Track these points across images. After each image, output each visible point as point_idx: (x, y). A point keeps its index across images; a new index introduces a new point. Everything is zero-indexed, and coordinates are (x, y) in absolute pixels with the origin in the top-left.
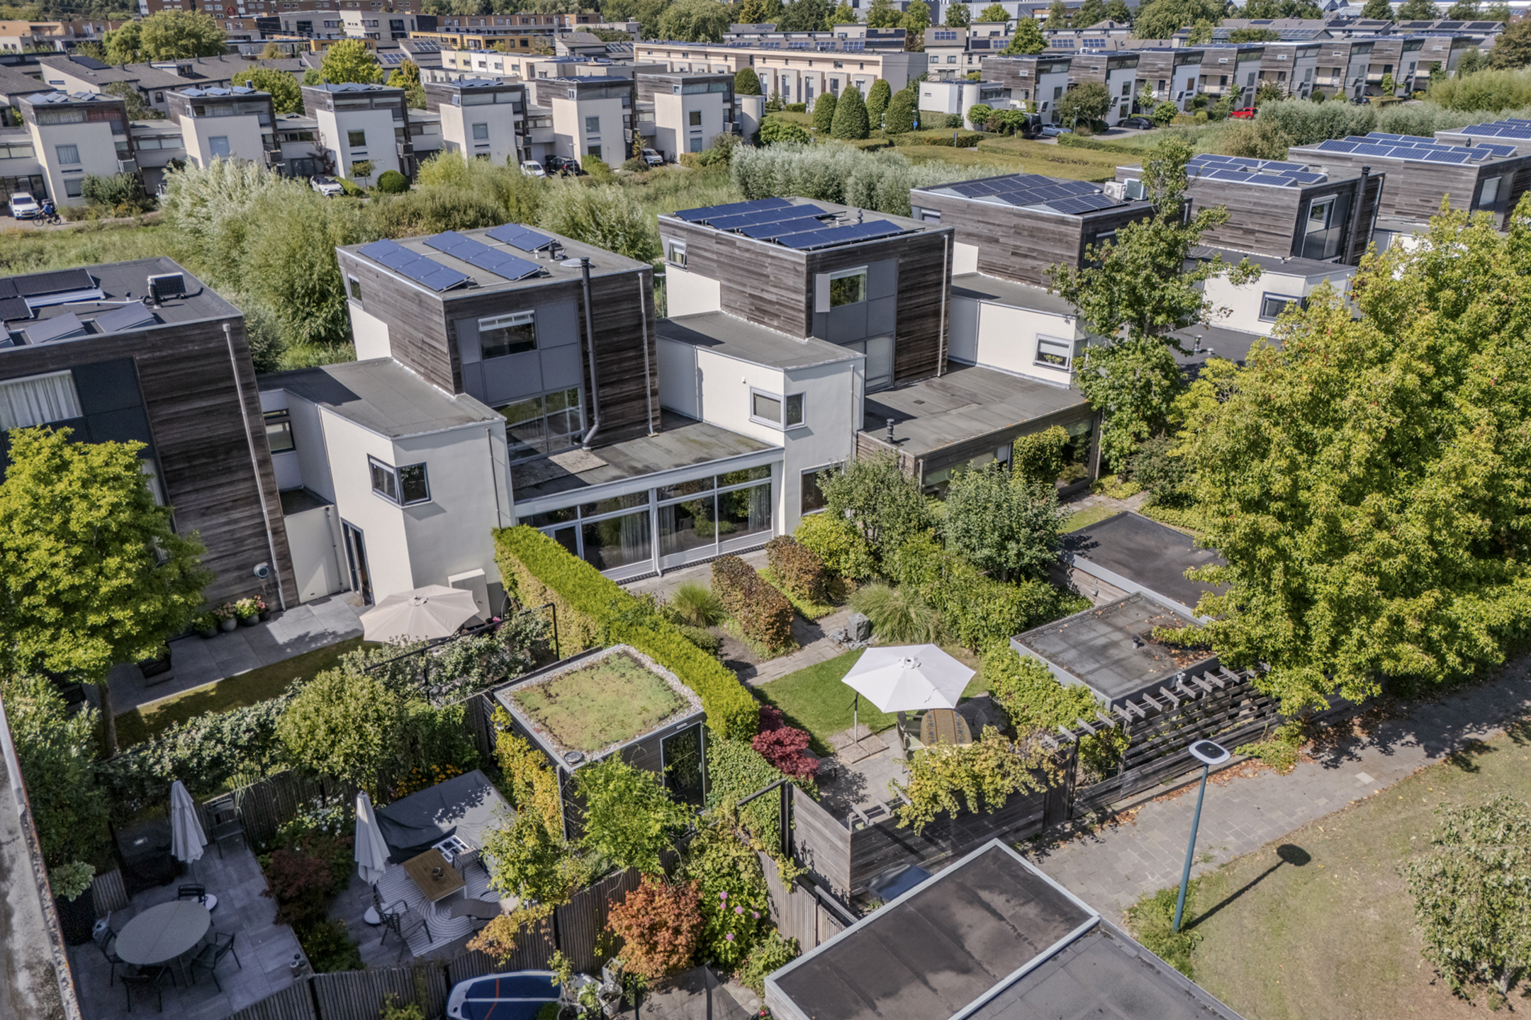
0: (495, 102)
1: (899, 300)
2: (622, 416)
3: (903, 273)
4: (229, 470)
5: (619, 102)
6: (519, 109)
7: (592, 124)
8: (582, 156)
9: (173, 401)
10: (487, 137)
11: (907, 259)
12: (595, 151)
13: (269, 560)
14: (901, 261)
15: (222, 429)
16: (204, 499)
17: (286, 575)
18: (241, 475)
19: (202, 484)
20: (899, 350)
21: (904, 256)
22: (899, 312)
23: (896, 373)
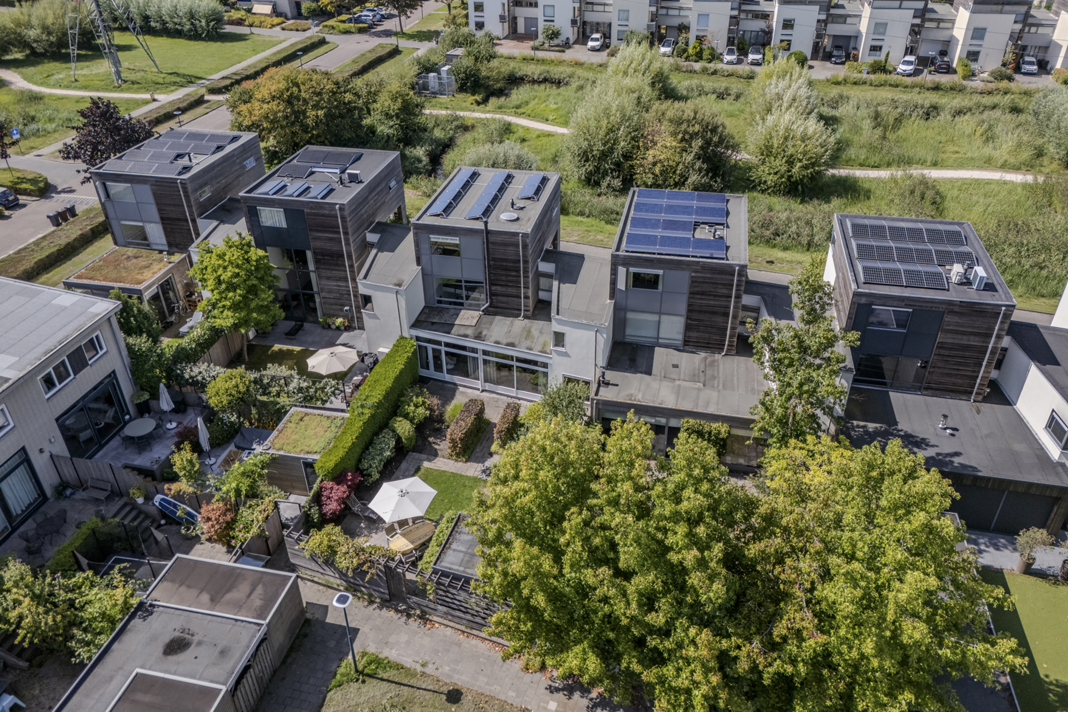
0: (900, 8)
1: (689, 298)
2: (507, 303)
3: (694, 282)
4: (337, 265)
5: (1013, 17)
6: (919, 14)
7: (978, 33)
8: (960, 59)
9: (318, 231)
10: (884, 34)
11: (699, 275)
12: (973, 56)
13: (351, 306)
14: (693, 274)
15: (333, 247)
16: (328, 273)
17: (359, 315)
18: (342, 268)
19: (328, 267)
20: (688, 328)
21: (696, 272)
22: (689, 305)
23: (685, 341)
